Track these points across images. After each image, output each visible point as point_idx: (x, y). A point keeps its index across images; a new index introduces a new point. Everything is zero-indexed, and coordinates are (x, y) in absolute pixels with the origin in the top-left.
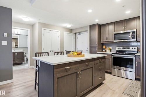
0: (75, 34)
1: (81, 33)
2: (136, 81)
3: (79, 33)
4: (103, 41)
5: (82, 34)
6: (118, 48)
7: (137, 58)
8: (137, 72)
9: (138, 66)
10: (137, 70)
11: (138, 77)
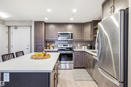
0: (9, 27)
1: (17, 27)
2: (74, 69)
3: (15, 26)
4: (48, 39)
5: (19, 29)
6: (60, 46)
7: (75, 53)
8: (75, 62)
9: (75, 58)
10: (75, 61)
11: (75, 66)
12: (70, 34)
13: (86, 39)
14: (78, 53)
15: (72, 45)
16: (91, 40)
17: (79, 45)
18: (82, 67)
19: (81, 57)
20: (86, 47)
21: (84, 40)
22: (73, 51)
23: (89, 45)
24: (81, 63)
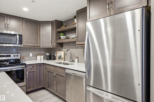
7: (27, 68)
8: (27, 84)
9: (29, 77)
10: (27, 82)
11: (29, 90)
12: (18, 36)
13: (44, 45)
14: (34, 68)
15: (19, 55)
16: (52, 47)
17: (31, 55)
18: (39, 88)
19: (38, 73)
20: (42, 57)
21: (40, 47)
22: (25, 64)
23: (48, 54)
24: (38, 83)
